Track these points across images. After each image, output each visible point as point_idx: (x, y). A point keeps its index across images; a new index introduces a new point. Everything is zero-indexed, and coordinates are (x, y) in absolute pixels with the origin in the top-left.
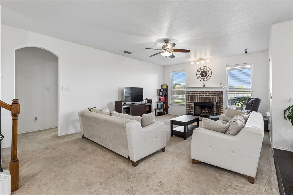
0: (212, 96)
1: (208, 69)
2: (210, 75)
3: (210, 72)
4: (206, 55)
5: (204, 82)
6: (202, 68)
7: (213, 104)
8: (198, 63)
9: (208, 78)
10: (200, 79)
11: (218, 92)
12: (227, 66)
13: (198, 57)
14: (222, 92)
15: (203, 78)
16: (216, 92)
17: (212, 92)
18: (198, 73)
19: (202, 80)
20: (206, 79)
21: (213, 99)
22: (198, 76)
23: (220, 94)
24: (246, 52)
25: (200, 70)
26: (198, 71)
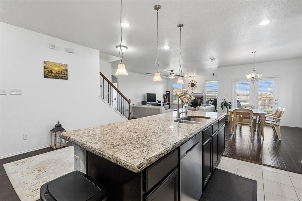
0: (197, 98)
1: (195, 82)
2: (196, 86)
3: (196, 84)
4: (193, 74)
5: (193, 90)
6: (192, 82)
7: (198, 103)
8: (189, 79)
9: (195, 87)
10: (190, 88)
11: (201, 96)
12: (206, 81)
13: (189, 75)
14: (202, 96)
15: (192, 87)
16: (199, 96)
17: (197, 96)
18: (189, 84)
19: (192, 89)
20: (194, 88)
21: (198, 100)
22: (189, 86)
23: (201, 97)
24: (214, 75)
25: (190, 82)
26: (189, 83)
